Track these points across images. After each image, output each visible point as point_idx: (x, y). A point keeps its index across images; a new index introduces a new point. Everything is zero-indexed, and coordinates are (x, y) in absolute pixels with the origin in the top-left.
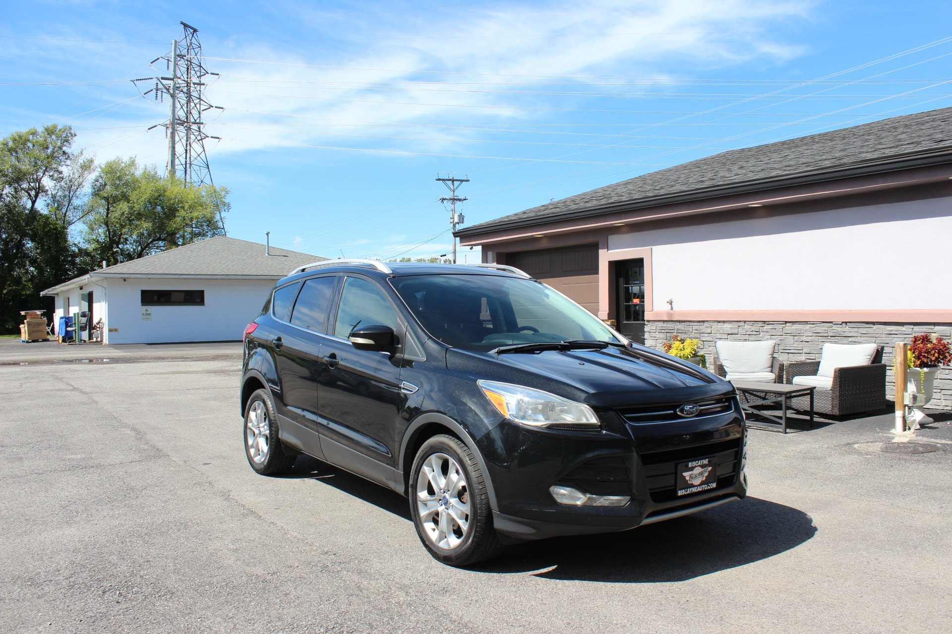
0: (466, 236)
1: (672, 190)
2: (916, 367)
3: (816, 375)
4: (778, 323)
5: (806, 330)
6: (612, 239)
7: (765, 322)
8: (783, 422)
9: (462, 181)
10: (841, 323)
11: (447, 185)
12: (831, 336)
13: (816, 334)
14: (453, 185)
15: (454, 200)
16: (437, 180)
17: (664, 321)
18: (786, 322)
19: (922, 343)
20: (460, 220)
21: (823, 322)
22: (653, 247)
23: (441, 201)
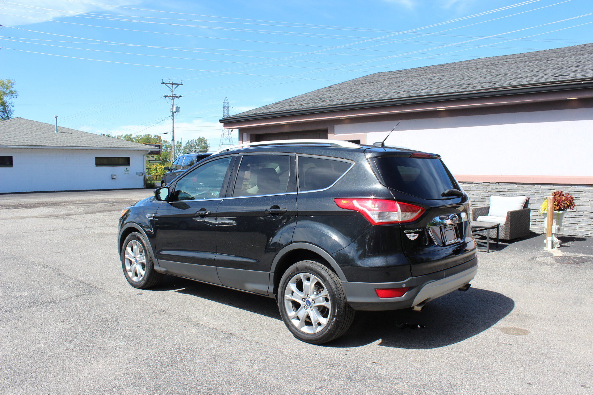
0: (228, 122)
1: (376, 98)
2: (556, 210)
3: (488, 215)
5: (472, 187)
6: (337, 127)
8: (487, 245)
9: (178, 84)
10: (495, 183)
11: (168, 87)
12: (489, 191)
13: (478, 190)
14: (172, 87)
15: (173, 97)
16: (162, 83)
19: (559, 196)
20: (177, 110)
21: (484, 182)
22: (367, 133)
23: (164, 97)
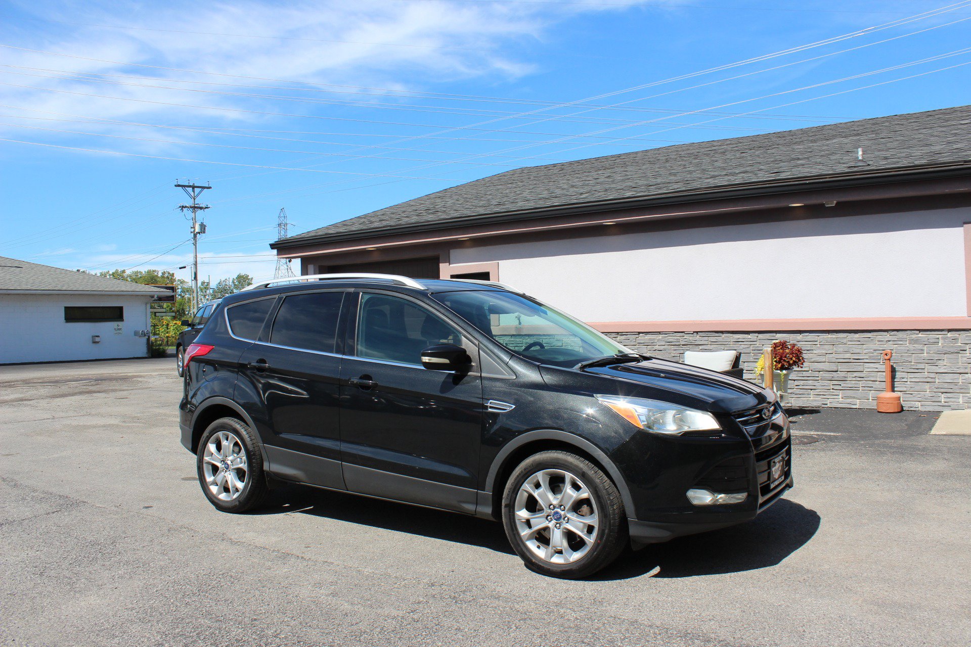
0: (284, 247)
2: (777, 370)
4: (631, 333)
6: (454, 253)
7: (618, 333)
9: (203, 188)
10: (692, 333)
11: (187, 192)
12: (682, 345)
14: (194, 191)
15: (195, 208)
16: (176, 186)
17: (512, 336)
18: (639, 333)
19: (781, 349)
20: (201, 229)
21: (675, 332)
23: (180, 208)
